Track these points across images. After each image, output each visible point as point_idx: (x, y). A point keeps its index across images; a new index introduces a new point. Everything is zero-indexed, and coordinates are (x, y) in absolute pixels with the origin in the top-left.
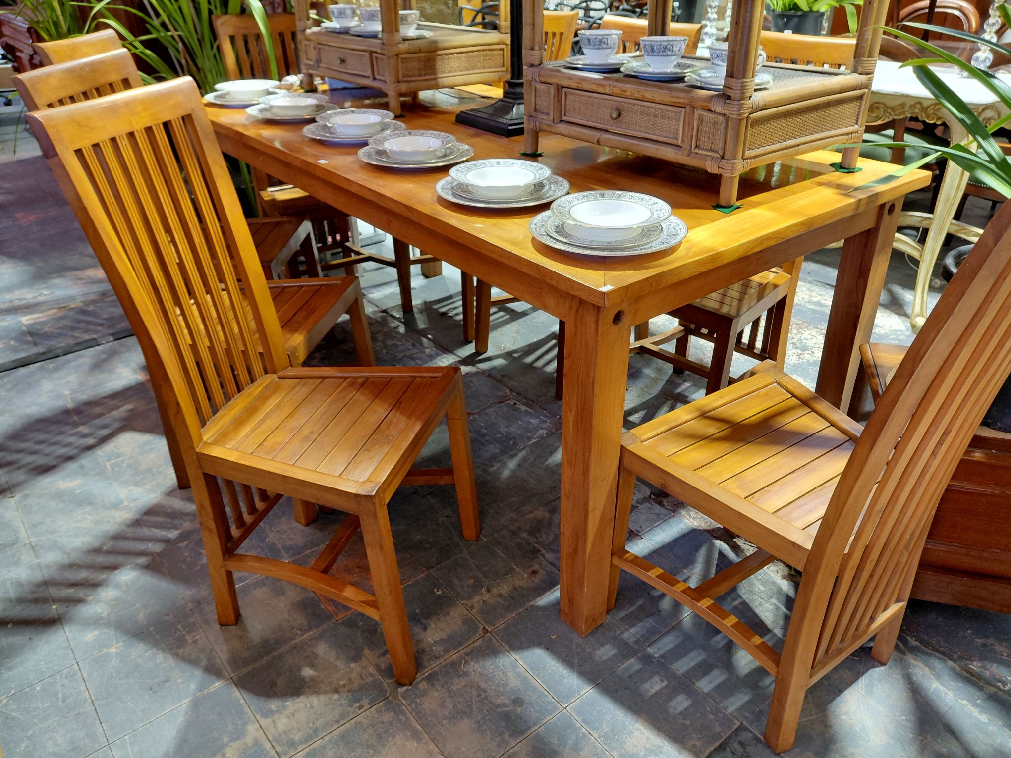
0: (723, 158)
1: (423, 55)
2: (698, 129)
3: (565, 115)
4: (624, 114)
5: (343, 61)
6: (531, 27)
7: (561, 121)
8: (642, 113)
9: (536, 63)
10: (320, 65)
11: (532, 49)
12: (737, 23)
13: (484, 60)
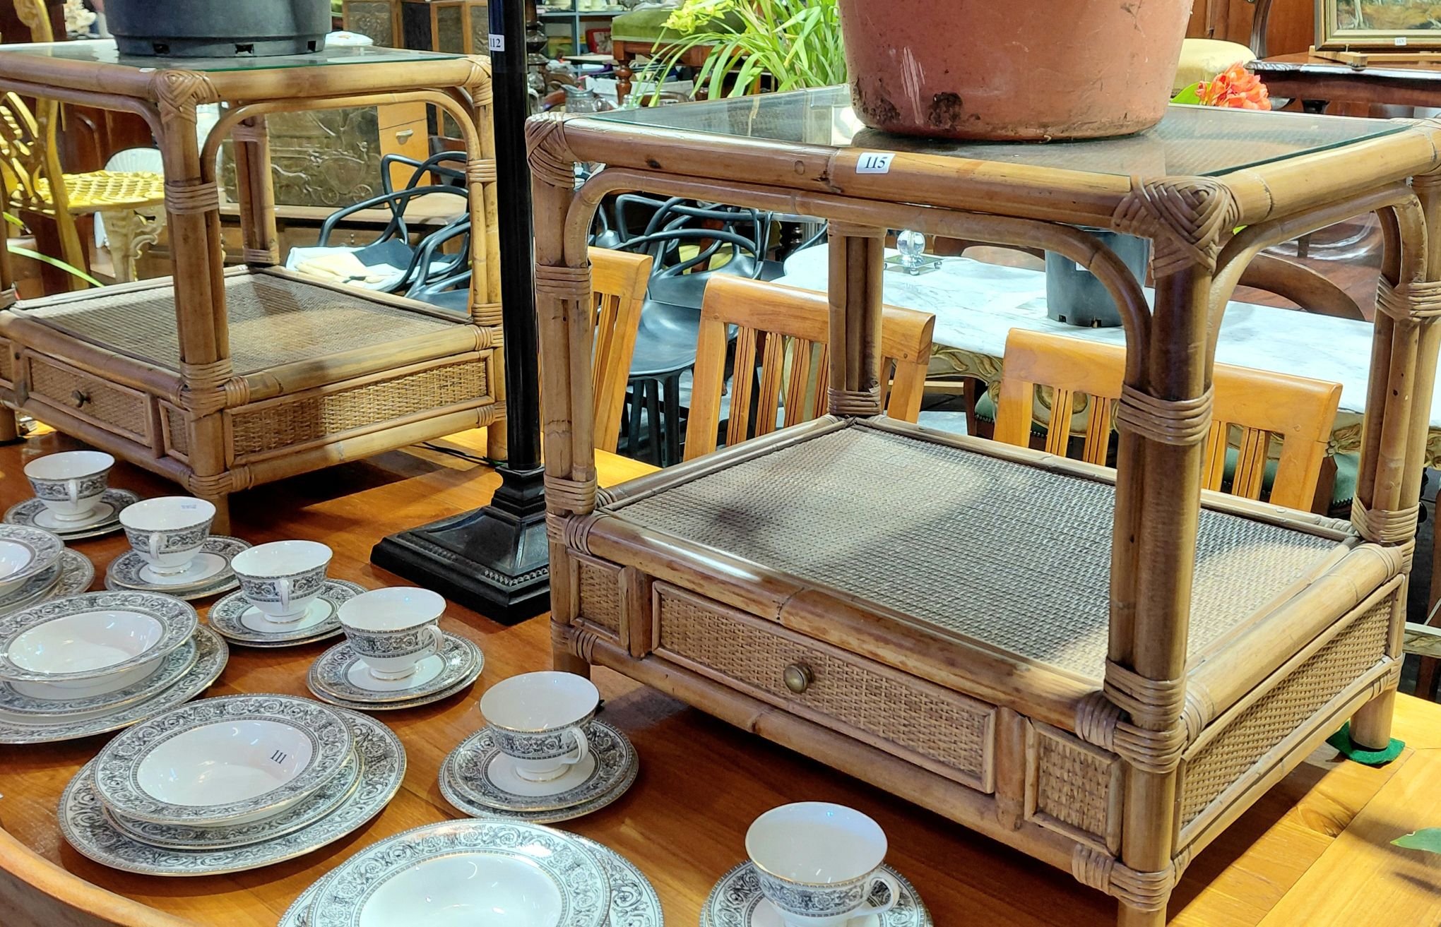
0: (1119, 858)
1: (290, 399)
2: (1038, 769)
3: (661, 645)
4: (825, 683)
5: (85, 399)
6: (564, 426)
7: (649, 654)
8: (874, 691)
9: (580, 508)
10: (31, 395)
11: (569, 477)
12: (1132, 540)
13: (441, 388)
